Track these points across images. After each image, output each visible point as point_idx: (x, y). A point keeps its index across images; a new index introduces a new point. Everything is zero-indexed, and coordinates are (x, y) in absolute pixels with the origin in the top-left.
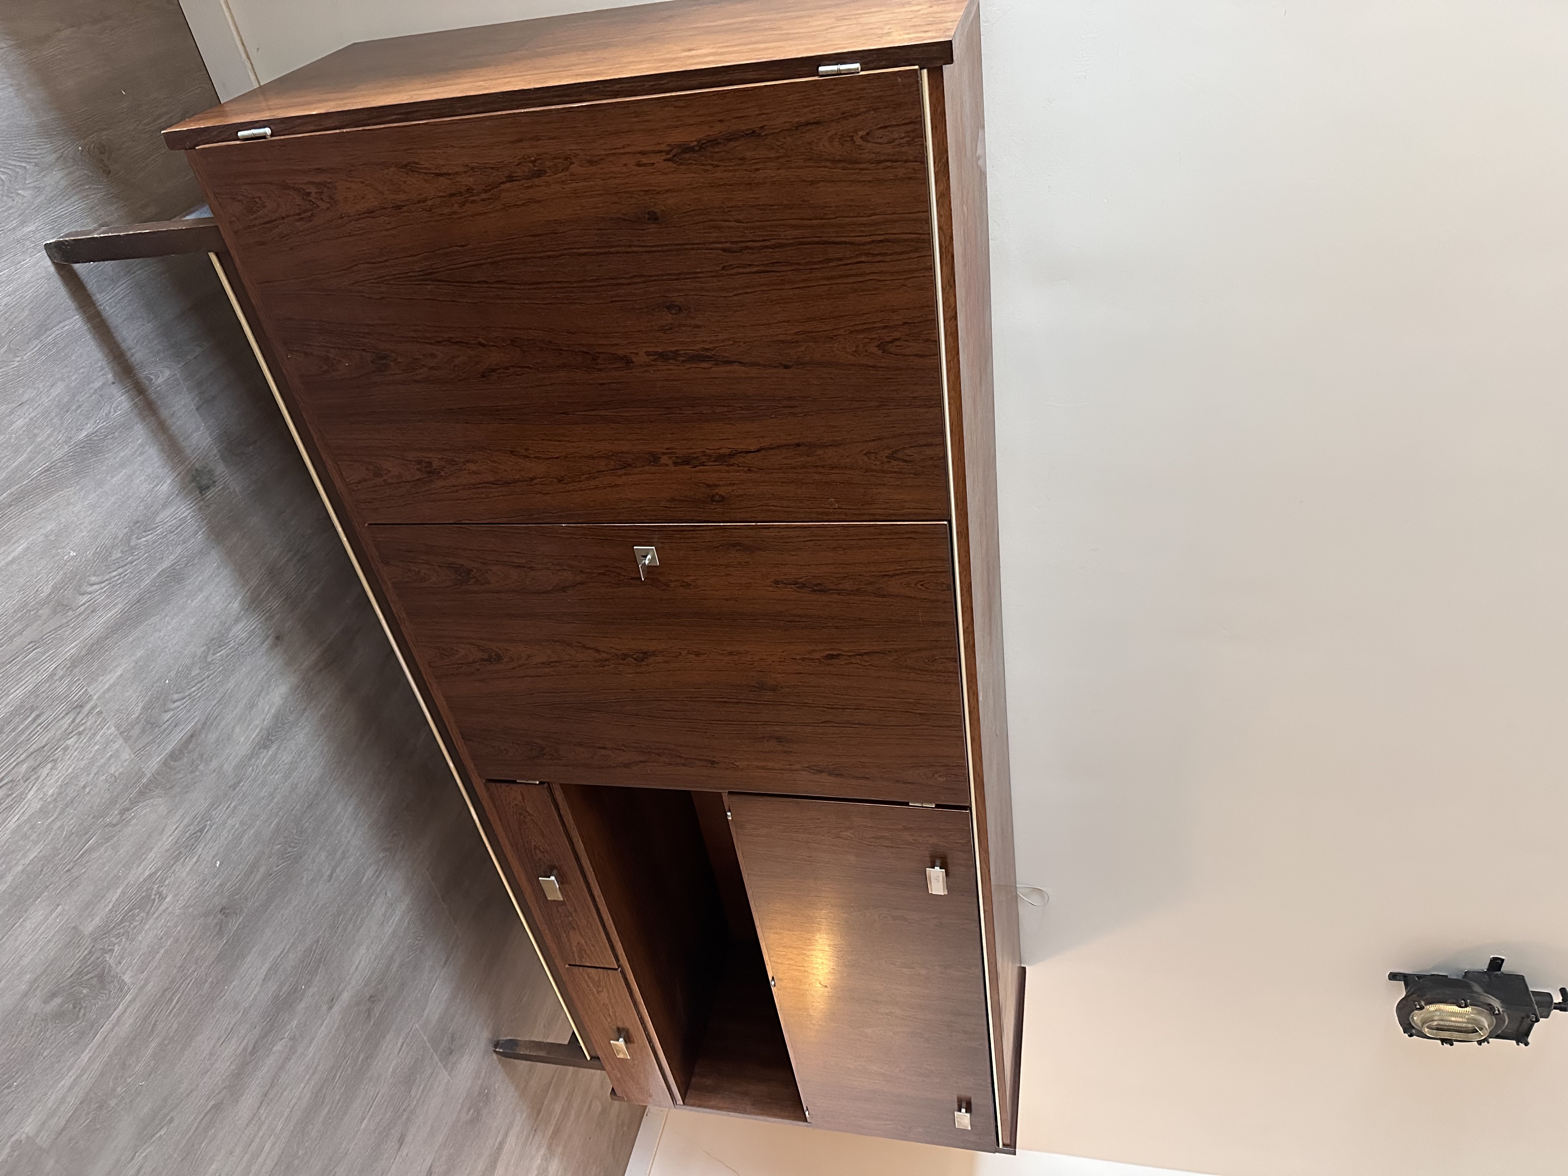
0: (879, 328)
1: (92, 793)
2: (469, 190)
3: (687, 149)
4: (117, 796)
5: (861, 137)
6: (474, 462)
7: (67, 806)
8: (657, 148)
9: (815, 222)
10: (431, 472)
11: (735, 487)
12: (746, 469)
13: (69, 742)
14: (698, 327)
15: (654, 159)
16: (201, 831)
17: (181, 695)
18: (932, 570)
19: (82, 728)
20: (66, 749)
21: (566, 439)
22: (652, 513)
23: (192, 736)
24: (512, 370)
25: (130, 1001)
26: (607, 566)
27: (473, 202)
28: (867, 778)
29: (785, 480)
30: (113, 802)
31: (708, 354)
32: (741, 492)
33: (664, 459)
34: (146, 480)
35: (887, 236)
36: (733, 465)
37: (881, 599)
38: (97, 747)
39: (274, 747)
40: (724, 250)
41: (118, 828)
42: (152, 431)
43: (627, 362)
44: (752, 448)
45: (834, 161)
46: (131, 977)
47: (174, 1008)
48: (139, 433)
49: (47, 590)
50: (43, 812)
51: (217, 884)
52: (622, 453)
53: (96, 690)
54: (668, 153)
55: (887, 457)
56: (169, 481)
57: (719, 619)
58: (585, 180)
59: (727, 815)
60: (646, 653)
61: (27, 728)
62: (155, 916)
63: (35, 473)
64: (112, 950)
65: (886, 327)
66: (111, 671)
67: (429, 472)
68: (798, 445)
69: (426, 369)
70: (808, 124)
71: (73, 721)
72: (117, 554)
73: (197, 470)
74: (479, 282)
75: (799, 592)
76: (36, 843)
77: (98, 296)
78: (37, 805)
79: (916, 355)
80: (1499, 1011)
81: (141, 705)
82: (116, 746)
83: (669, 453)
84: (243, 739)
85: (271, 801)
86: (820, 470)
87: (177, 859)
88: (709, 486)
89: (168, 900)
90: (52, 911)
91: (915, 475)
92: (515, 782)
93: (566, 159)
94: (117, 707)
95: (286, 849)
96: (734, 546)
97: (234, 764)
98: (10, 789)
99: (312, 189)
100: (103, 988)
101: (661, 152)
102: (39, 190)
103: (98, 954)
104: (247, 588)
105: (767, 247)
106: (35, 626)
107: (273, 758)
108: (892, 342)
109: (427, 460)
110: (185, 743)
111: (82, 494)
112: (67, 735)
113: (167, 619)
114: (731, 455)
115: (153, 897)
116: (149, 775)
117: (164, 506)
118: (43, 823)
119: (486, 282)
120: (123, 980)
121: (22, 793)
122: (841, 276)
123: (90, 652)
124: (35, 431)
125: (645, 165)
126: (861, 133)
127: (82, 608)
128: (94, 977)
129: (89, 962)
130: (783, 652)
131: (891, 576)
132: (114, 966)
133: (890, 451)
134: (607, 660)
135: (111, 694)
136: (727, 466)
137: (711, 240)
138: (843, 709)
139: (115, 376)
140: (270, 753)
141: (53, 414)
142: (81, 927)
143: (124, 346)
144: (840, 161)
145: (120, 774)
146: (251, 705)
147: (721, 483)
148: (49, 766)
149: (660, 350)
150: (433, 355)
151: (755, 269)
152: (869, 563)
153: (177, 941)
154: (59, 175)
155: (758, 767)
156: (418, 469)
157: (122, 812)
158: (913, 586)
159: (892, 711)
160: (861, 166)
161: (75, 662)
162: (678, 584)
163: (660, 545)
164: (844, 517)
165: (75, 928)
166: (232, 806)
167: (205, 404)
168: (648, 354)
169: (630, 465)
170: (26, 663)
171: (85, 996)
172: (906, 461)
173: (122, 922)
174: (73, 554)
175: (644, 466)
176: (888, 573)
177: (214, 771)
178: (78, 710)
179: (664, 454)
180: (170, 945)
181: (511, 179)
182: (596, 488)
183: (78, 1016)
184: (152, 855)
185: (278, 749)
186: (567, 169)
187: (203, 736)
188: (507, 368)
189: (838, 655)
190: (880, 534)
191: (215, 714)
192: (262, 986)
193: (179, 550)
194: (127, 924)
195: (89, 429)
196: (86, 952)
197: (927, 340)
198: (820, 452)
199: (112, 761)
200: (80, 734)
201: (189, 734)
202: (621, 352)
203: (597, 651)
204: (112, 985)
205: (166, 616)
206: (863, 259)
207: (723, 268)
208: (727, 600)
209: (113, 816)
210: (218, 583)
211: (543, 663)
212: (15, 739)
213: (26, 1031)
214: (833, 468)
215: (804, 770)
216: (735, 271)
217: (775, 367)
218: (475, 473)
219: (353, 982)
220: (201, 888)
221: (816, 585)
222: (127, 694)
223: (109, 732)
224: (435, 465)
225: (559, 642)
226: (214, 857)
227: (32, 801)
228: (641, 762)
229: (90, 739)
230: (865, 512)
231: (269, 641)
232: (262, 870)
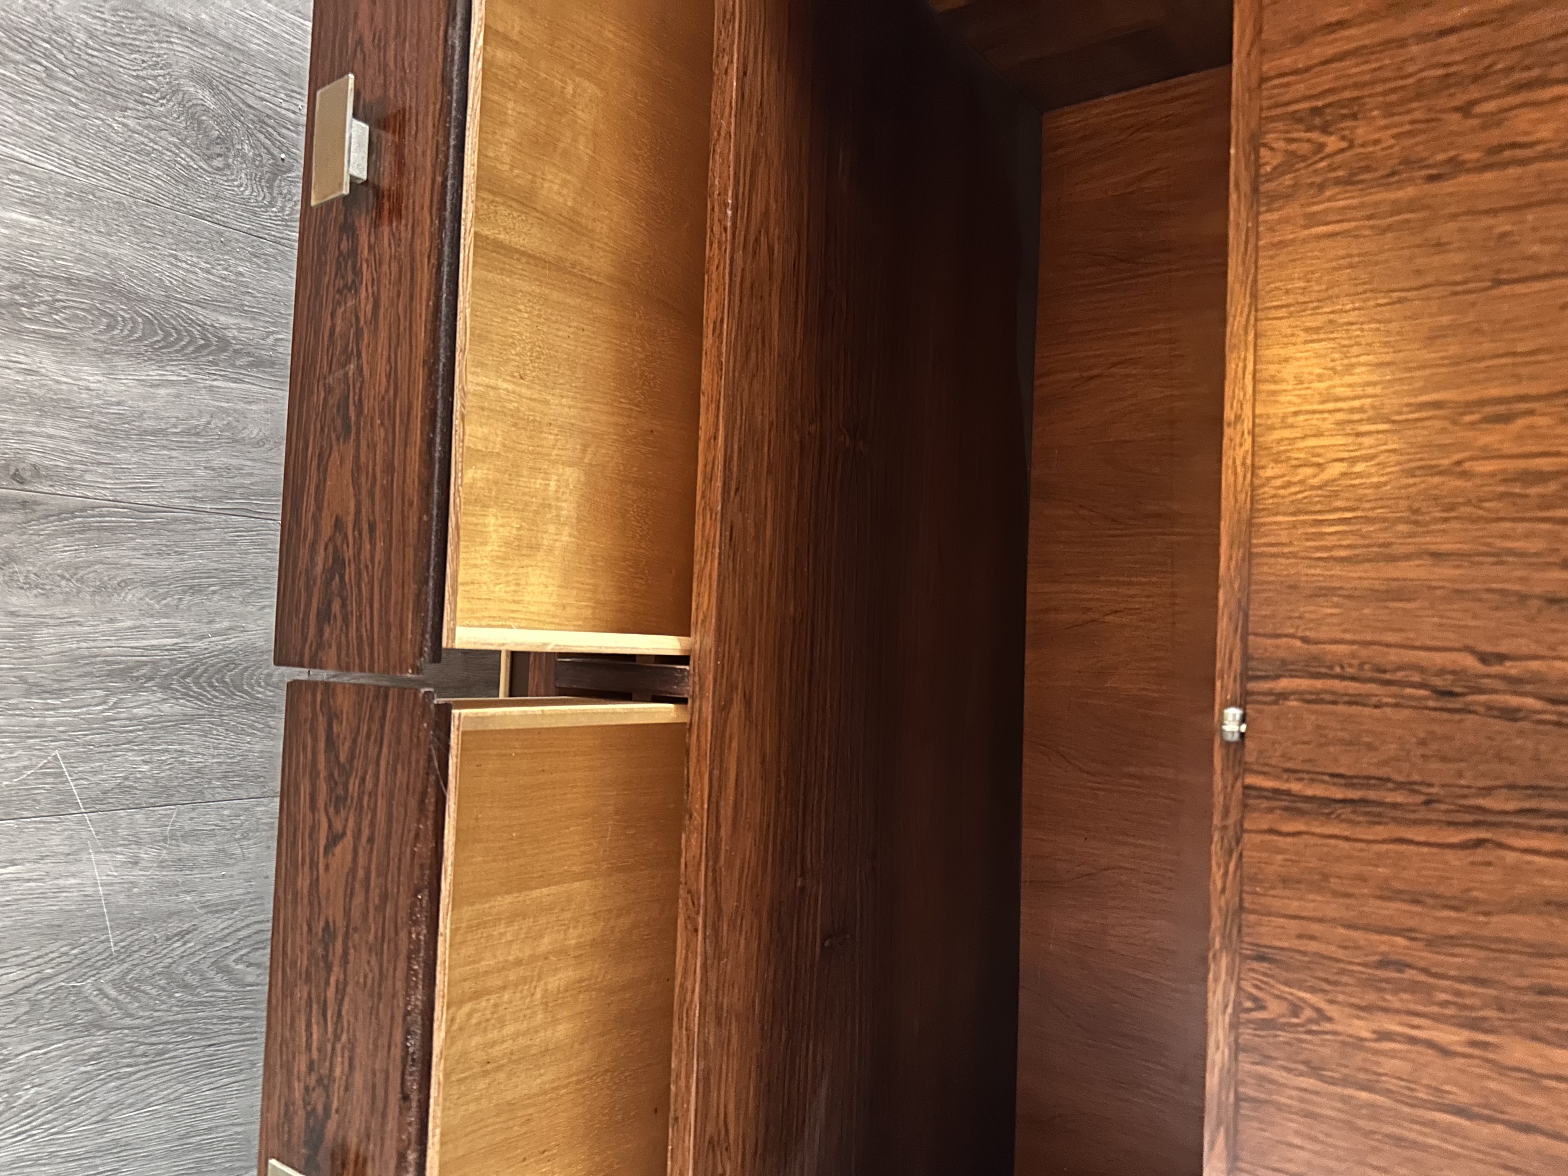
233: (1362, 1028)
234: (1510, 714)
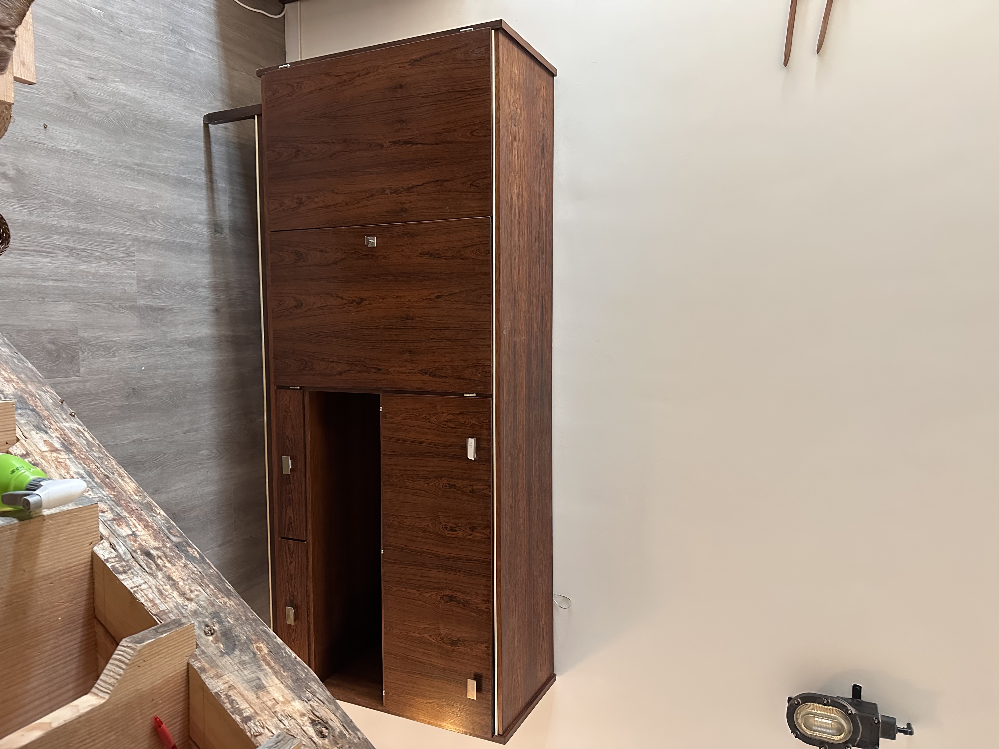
0: (471, 125)
1: (114, 288)
2: (345, 81)
3: (416, 60)
4: (122, 299)
5: (471, 52)
6: (317, 197)
7: (103, 282)
8: (407, 61)
9: (453, 84)
10: (300, 203)
11: (411, 204)
12: (417, 194)
13: (118, 263)
14: (409, 129)
15: (405, 65)
16: (145, 348)
17: (167, 290)
18: (483, 243)
19: (125, 263)
20: (115, 263)
21: (353, 183)
22: (378, 219)
23: (162, 309)
24: (341, 153)
25: (76, 381)
26: (355, 249)
27: (345, 85)
28: (446, 377)
29: (430, 199)
30: (120, 299)
31: (410, 140)
32: (413, 206)
33: (387, 191)
34: (197, 209)
35: (476, 88)
36: (412, 192)
37: (461, 261)
38: (126, 274)
39: (192, 349)
40: (422, 97)
41: (115, 310)
42: (208, 197)
43: (382, 146)
44: (421, 183)
45: (461, 61)
46: (83, 371)
47: (91, 405)
48: (203, 193)
49: (142, 209)
50: (94, 275)
51: (138, 376)
52: (372, 189)
53: (139, 256)
54: (409, 62)
55: (470, 185)
56: (205, 217)
57: (395, 277)
58: (381, 74)
59: (380, 409)
60: (361, 299)
61: (107, 243)
62: (107, 359)
63: (161, 172)
64: (84, 353)
65: (473, 124)
66: (147, 255)
67: (300, 204)
68: (437, 181)
69: (312, 155)
70: (454, 48)
71: (124, 257)
72: (173, 221)
73: (217, 223)
74: (339, 117)
75: (429, 259)
76: (84, 282)
77: (213, 144)
78: (93, 271)
79: (483, 136)
80: (851, 712)
81: (150, 278)
82: (133, 281)
83: (390, 188)
84: (181, 332)
85: (180, 369)
86: (444, 192)
87: (129, 347)
88: (402, 203)
89: (116, 359)
90: (73, 312)
91: (480, 193)
92: (288, 388)
93: (378, 67)
94: (142, 269)
95: (173, 396)
96: (407, 234)
97: (172, 337)
98: (88, 255)
99: (296, 85)
100: (71, 363)
101: (407, 62)
102: (211, 103)
103: (78, 348)
104: (214, 280)
105: (436, 95)
106: (130, 215)
107: (190, 353)
108: (475, 131)
109: (301, 197)
110: (159, 308)
111: (172, 192)
112: (119, 259)
113: (177, 259)
114: (412, 187)
115: (111, 351)
116: (138, 304)
117: (199, 223)
118: (91, 279)
119: (341, 116)
120: (80, 369)
121: (91, 261)
122: (460, 104)
123: (143, 241)
124: (169, 161)
125: (402, 67)
126: (471, 51)
127: (150, 226)
128: (71, 355)
129: (73, 347)
130: (419, 295)
131: (467, 247)
132: (81, 359)
133: (471, 182)
134: (345, 304)
135: (142, 262)
136: (410, 193)
137: (418, 93)
138: (440, 330)
139: (205, 169)
140: (189, 350)
141: (178, 162)
142: (79, 330)
143: (213, 165)
144: (463, 61)
145: (128, 293)
146: (191, 323)
147: (406, 202)
148: (106, 263)
149: (394, 140)
150: (316, 148)
151: (431, 104)
152: (459, 240)
153: (109, 379)
154: (220, 104)
155: (398, 372)
156: (297, 202)
157: (120, 307)
158: (475, 252)
159: (461, 330)
160: (470, 62)
161: (136, 239)
162: (382, 257)
163: (378, 236)
164: (451, 217)
165: (77, 327)
166: (163, 352)
167: (232, 206)
168: (389, 142)
169: (374, 195)
170: (121, 223)
171: (63, 357)
172: (477, 186)
173: (94, 346)
174: (158, 206)
175: (379, 195)
176: (466, 246)
177: (163, 331)
178: (127, 255)
179: (388, 188)
180: (105, 377)
181: (359, 76)
182: (359, 207)
183: (55, 362)
184: (121, 334)
185: (194, 352)
186: (377, 70)
187: (167, 313)
188: (339, 152)
189: (442, 295)
190: (464, 224)
191: (176, 311)
192: (130, 443)
193: (195, 242)
194: (95, 349)
195: (187, 176)
196: (74, 341)
197: (487, 129)
198: (445, 184)
199: (128, 285)
200: (123, 264)
201: (161, 307)
202: (380, 142)
203: (342, 298)
204: (74, 366)
205: (177, 258)
206: (468, 97)
207: (421, 104)
208: (400, 265)
209: (117, 304)
210: (203, 267)
211: (318, 308)
212: (101, 242)
213: (35, 344)
214: (449, 191)
215: (419, 373)
216: (424, 105)
217: (433, 145)
218: (317, 202)
219: (170, 495)
220: (130, 370)
221: (436, 255)
222: (147, 269)
223: (133, 274)
224: (303, 200)
225: (328, 294)
226: (143, 364)
227: (93, 267)
228: (348, 371)
229: (125, 269)
230: (460, 213)
231: (212, 308)
232: (159, 393)
233: (395, 589)
234: (408, 552)
